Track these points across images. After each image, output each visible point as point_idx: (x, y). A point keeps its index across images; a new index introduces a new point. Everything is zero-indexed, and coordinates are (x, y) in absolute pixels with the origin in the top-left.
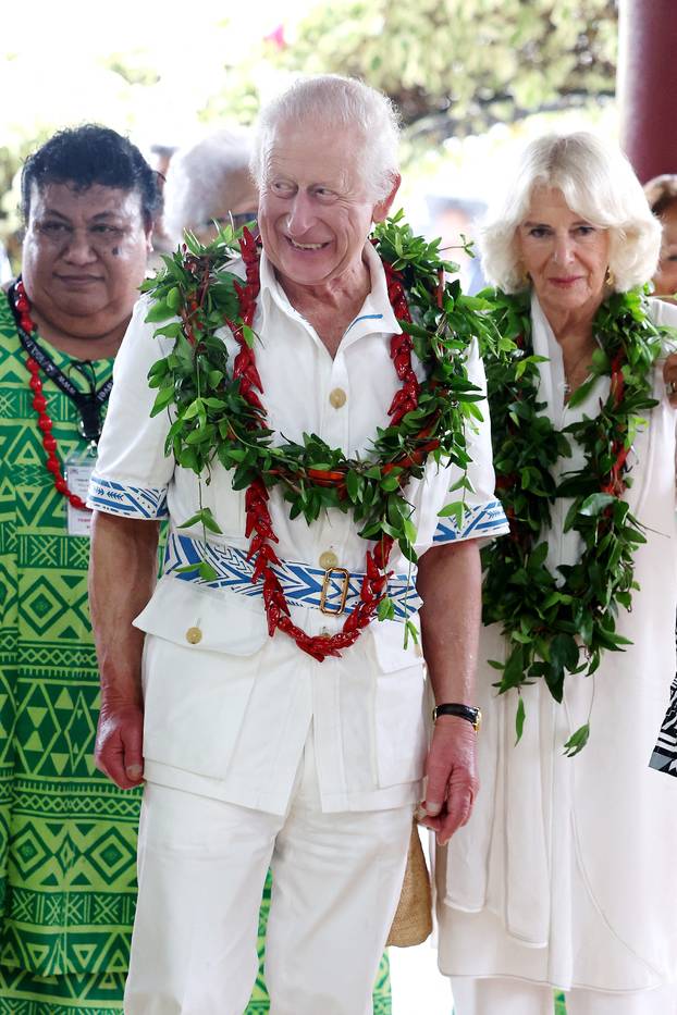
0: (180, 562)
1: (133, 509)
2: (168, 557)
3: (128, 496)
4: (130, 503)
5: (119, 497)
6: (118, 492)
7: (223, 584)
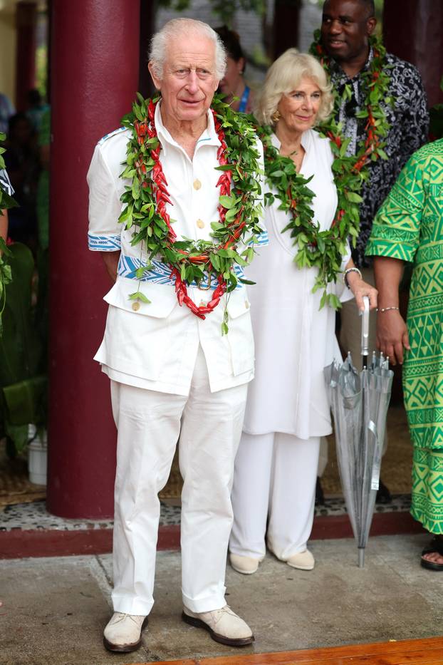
0: (126, 270)
1: (113, 247)
2: (120, 267)
3: (110, 241)
4: (112, 245)
5: (106, 243)
6: (105, 240)
7: (148, 279)
